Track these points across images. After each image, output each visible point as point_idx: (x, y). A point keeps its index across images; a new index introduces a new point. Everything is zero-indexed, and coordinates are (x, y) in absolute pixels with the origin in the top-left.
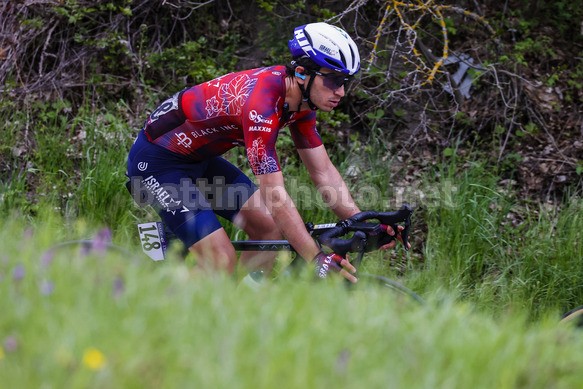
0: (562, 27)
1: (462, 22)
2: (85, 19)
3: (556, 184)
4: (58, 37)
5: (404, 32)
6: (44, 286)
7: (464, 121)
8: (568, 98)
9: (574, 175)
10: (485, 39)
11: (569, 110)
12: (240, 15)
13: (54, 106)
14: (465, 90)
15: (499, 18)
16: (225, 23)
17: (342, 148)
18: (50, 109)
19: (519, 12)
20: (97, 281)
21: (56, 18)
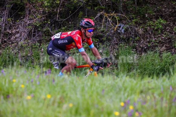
0: (142, 16)
1: (120, 17)
2: (40, 25)
3: (144, 49)
4: (35, 29)
5: (108, 20)
6: (38, 83)
7: (123, 38)
8: (145, 31)
9: (148, 47)
10: (126, 20)
11: (145, 33)
12: (73, 21)
13: (36, 44)
14: (123, 31)
15: (128, 15)
16: (70, 23)
17: (98, 46)
18: (35, 45)
19: (132, 13)
20: (49, 80)
21: (34, 26)
